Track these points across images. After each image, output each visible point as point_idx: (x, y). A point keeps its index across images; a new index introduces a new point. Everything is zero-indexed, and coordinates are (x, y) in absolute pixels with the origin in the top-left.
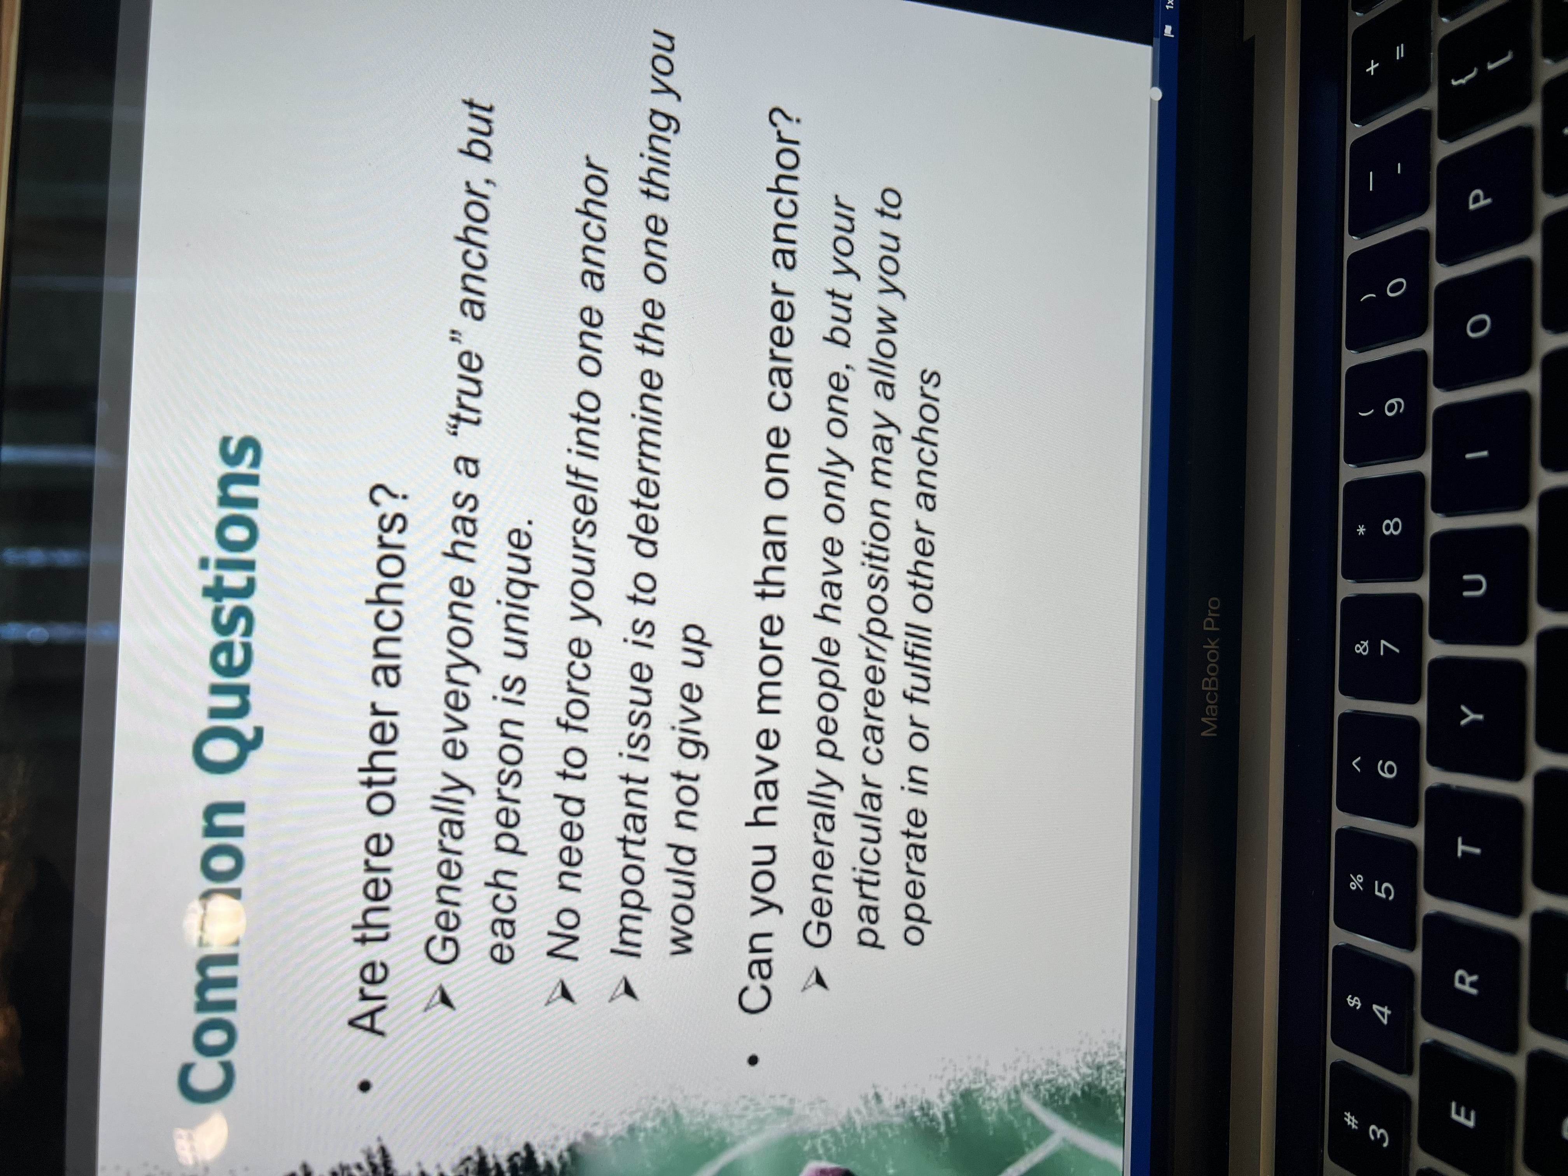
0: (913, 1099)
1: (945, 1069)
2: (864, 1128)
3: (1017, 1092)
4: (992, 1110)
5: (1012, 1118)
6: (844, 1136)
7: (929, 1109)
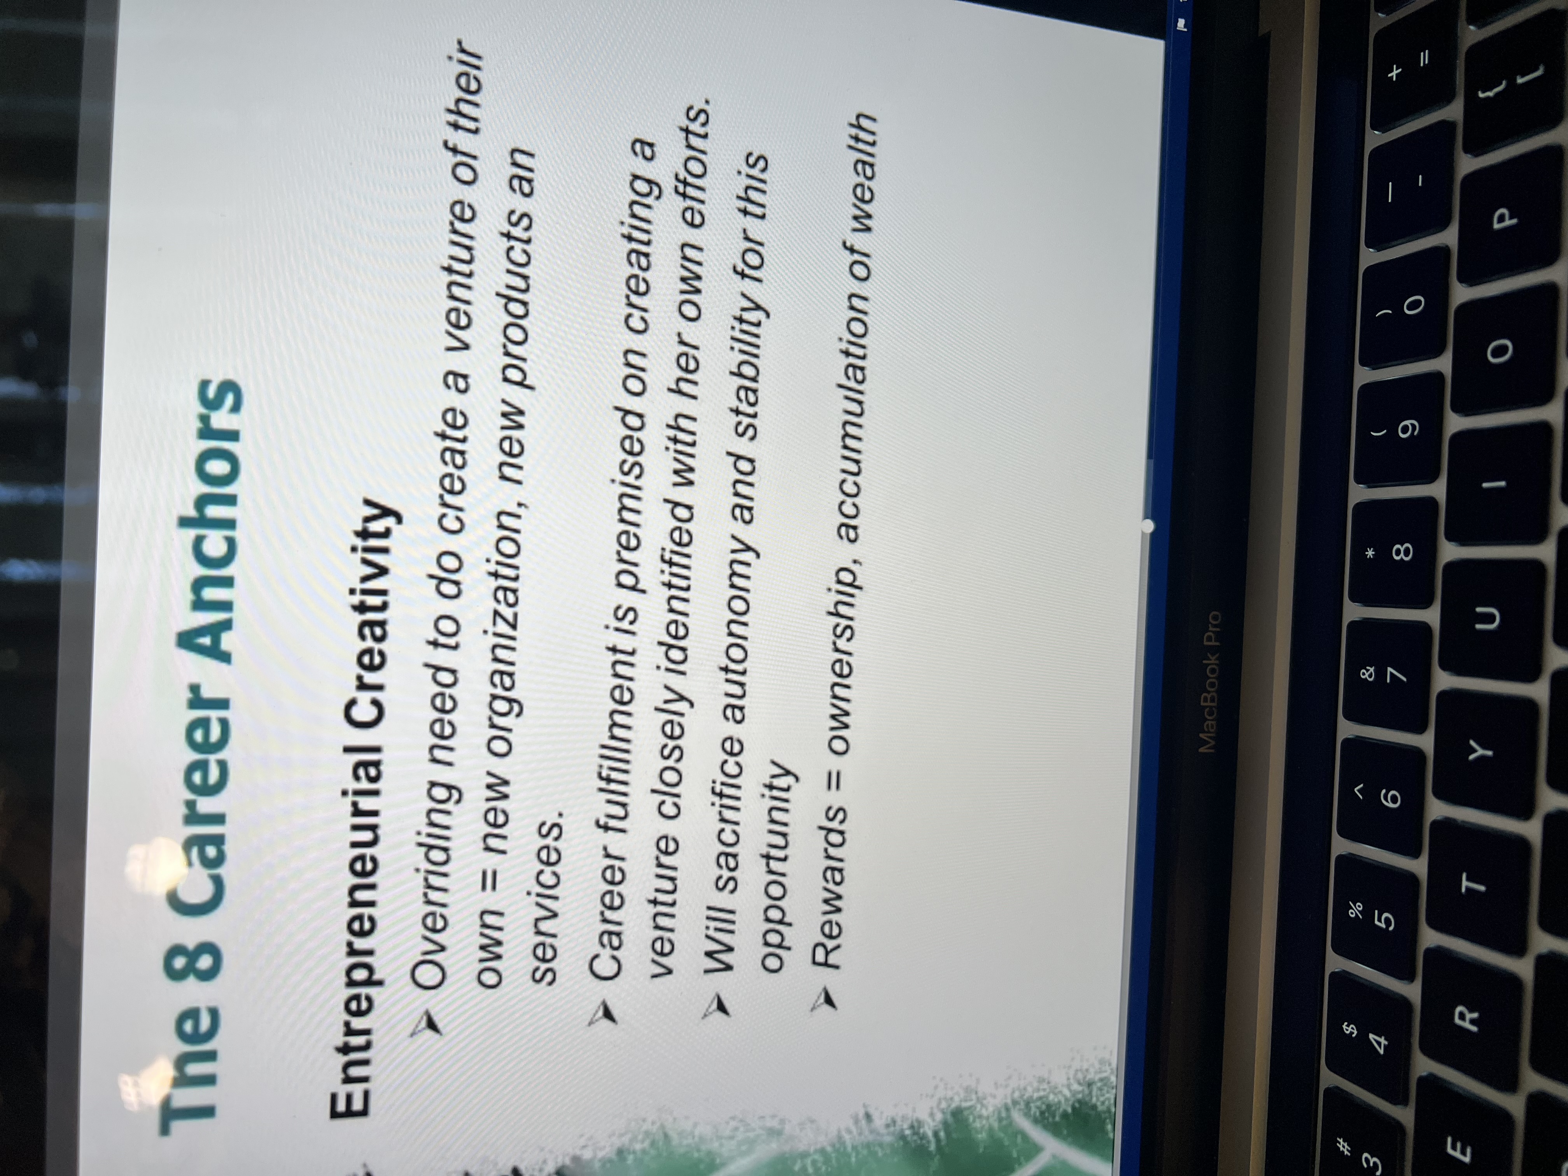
0: (904, 1118)
1: (936, 1087)
2: (854, 1148)
3: (1007, 1109)
4: (983, 1127)
5: (1002, 1135)
6: (833, 1155)
7: (919, 1127)
